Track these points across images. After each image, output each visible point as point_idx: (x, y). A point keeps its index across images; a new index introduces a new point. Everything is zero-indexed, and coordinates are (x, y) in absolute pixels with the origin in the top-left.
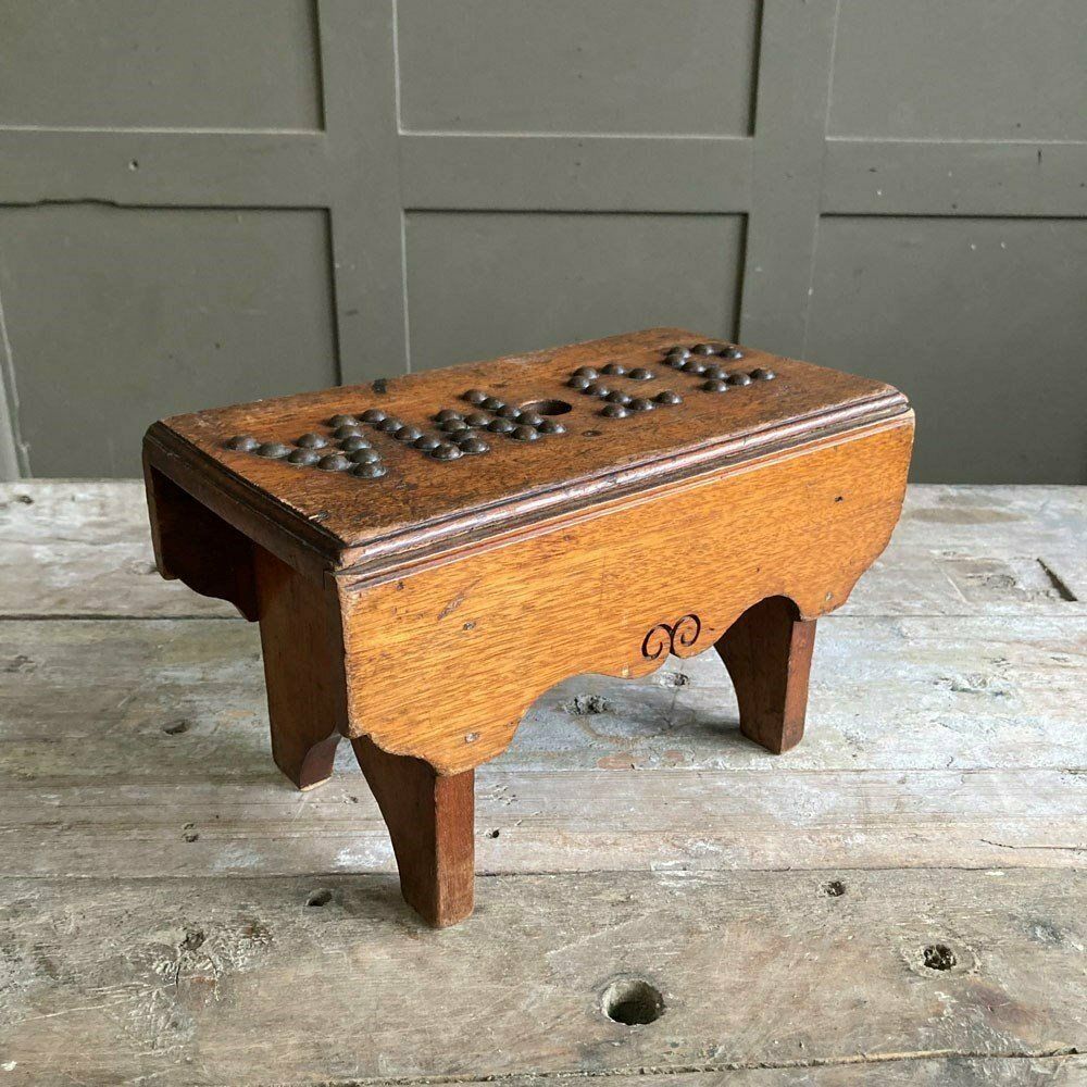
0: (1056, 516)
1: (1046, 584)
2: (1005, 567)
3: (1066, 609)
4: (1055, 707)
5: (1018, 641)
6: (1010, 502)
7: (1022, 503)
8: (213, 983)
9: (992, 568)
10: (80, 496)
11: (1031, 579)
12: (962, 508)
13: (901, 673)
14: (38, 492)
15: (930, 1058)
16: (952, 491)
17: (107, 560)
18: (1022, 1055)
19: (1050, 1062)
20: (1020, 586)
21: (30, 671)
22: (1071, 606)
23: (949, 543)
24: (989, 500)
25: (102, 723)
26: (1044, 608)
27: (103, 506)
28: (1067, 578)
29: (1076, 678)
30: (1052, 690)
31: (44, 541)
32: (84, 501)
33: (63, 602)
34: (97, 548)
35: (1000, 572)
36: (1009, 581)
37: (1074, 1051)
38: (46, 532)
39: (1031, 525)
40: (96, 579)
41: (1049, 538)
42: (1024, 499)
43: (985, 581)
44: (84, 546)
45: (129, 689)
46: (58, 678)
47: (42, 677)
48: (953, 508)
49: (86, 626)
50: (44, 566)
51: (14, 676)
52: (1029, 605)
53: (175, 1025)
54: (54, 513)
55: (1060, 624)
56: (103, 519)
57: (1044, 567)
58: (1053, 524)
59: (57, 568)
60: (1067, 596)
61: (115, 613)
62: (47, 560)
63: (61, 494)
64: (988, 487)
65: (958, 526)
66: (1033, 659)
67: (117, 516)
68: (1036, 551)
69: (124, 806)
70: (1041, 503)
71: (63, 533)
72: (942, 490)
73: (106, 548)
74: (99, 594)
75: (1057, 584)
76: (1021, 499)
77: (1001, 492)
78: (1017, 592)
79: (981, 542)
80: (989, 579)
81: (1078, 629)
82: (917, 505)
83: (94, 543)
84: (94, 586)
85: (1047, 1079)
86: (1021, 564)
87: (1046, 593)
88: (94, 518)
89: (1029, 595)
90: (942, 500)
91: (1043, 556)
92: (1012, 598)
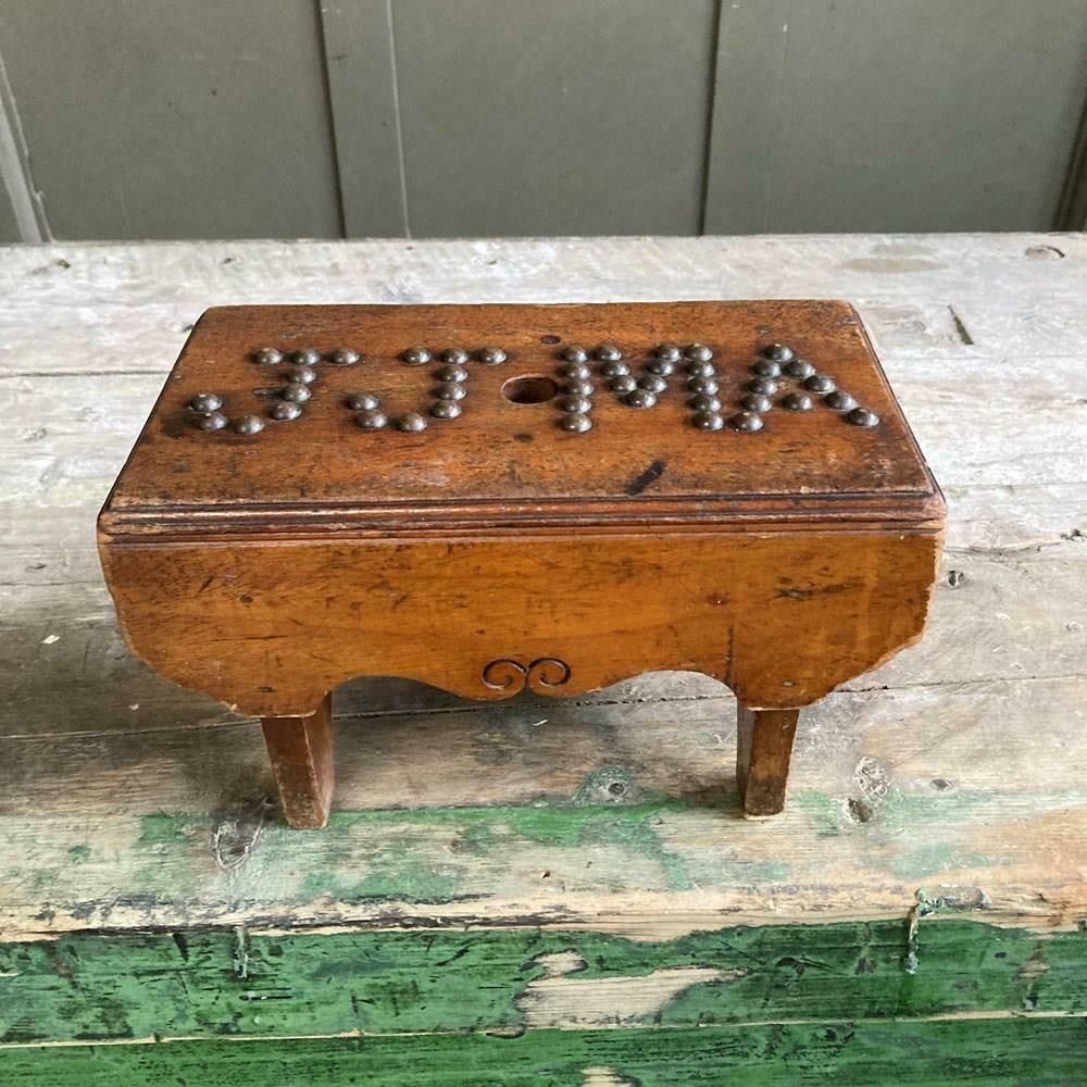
0: (975, 264)
1: (952, 329)
2: (918, 313)
3: (963, 352)
4: (932, 438)
5: (914, 382)
6: (935, 250)
7: (947, 252)
9: (907, 315)
10: (111, 259)
11: (939, 324)
12: (894, 258)
14: (72, 256)
16: (886, 240)
17: (144, 320)
18: (848, 691)
19: (867, 694)
20: (929, 331)
21: (96, 420)
22: (968, 350)
23: (874, 291)
24: (918, 249)
26: (944, 351)
27: (133, 268)
28: (970, 324)
29: (956, 413)
30: (933, 423)
31: (88, 303)
32: (116, 264)
33: (112, 360)
34: (132, 310)
35: (913, 318)
36: (920, 326)
37: (886, 688)
38: (88, 296)
39: (952, 273)
40: (138, 338)
41: (963, 286)
42: (951, 248)
43: (899, 327)
44: (123, 308)
46: (119, 426)
47: (106, 425)
48: (885, 257)
49: (134, 380)
50: (91, 327)
51: (83, 425)
52: (932, 349)
54: (92, 277)
55: (954, 366)
56: (134, 281)
57: (952, 312)
58: (970, 272)
59: (102, 329)
60: (967, 340)
61: (158, 369)
62: (91, 322)
63: (94, 258)
64: (919, 235)
65: (885, 275)
66: (922, 397)
67: (146, 279)
68: (947, 298)
70: (964, 251)
71: (103, 295)
72: (879, 239)
73: (140, 309)
74: (142, 352)
75: (961, 329)
76: (945, 247)
77: (931, 240)
78: (923, 336)
79: (903, 291)
80: (902, 325)
81: (968, 369)
82: (854, 256)
83: (129, 305)
84: (136, 344)
85: (862, 706)
86: (933, 311)
87: (951, 338)
88: (127, 281)
89: (935, 340)
90: (877, 249)
91: (953, 303)
92: (919, 342)
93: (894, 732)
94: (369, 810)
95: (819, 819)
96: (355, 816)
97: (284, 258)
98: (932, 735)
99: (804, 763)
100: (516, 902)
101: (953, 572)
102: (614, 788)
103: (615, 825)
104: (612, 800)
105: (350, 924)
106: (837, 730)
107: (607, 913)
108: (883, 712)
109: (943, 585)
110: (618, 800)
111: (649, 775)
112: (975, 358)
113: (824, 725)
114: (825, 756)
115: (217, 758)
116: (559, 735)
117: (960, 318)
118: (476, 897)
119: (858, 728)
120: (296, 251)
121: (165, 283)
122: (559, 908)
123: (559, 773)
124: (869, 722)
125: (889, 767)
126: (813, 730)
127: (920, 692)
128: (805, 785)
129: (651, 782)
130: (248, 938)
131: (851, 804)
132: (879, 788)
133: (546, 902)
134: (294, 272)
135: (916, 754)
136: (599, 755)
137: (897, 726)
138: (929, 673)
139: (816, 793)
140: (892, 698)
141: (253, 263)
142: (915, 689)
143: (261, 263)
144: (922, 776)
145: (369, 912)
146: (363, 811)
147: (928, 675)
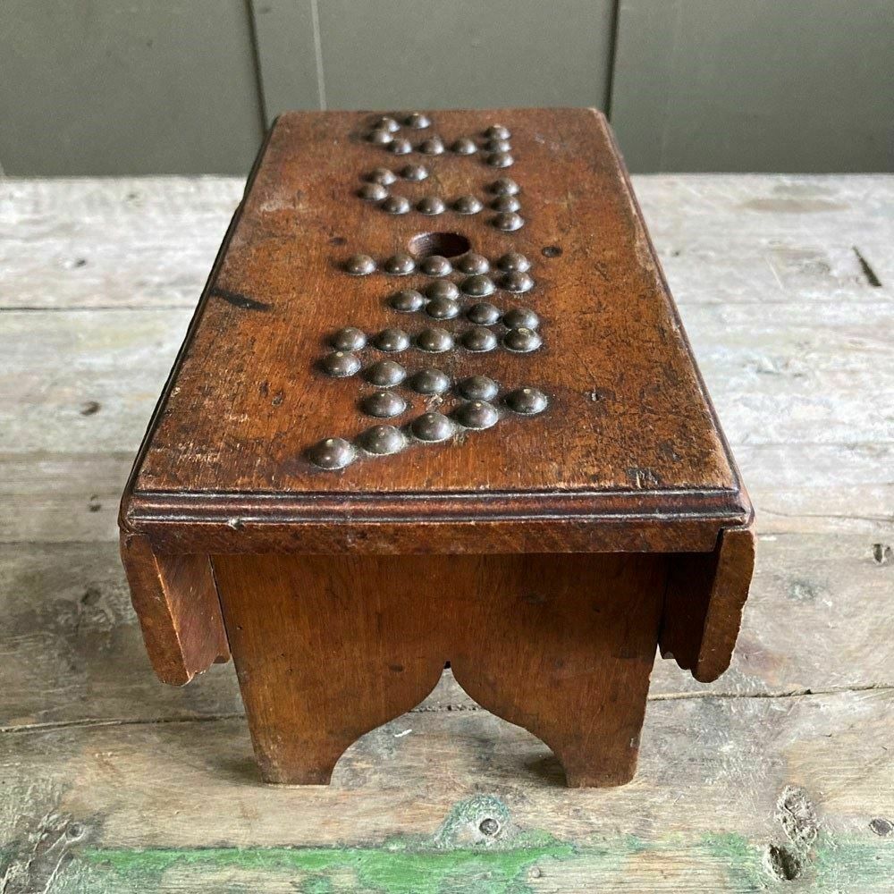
0: (877, 205)
1: (857, 271)
2: (823, 254)
3: (872, 295)
4: (844, 387)
5: (823, 326)
6: (836, 192)
7: (848, 193)
8: (106, 634)
9: (811, 255)
10: (18, 194)
11: (845, 265)
12: (795, 198)
13: (715, 356)
15: (688, 698)
16: (786, 180)
17: (38, 256)
18: (765, 696)
19: (787, 701)
20: (835, 273)
22: (877, 292)
23: (777, 231)
24: (819, 190)
25: (27, 406)
26: (852, 294)
27: (37, 204)
28: (876, 265)
29: (868, 360)
30: (844, 371)
32: (21, 201)
34: (28, 245)
35: (818, 259)
36: (825, 267)
37: (809, 692)
39: (855, 214)
40: (28, 273)
41: (867, 226)
42: (851, 188)
43: (803, 268)
44: (19, 243)
45: (51, 375)
48: (785, 198)
49: (17, 318)
52: (839, 291)
53: (73, 668)
55: (863, 310)
56: (37, 217)
57: (858, 254)
58: (873, 213)
60: (874, 281)
61: (42, 306)
64: (819, 177)
65: (787, 216)
66: (833, 342)
67: (47, 214)
68: (852, 238)
69: (38, 480)
70: (865, 192)
72: (778, 180)
73: (38, 244)
74: (29, 288)
75: (868, 271)
76: (849, 189)
77: (831, 181)
78: (830, 278)
79: (804, 230)
80: (807, 266)
81: (878, 313)
82: (754, 195)
83: (27, 240)
84: (26, 280)
85: (782, 716)
86: (838, 252)
87: (857, 279)
88: (27, 216)
89: (840, 282)
90: (779, 189)
91: (858, 244)
92: (825, 284)
93: (823, 752)
94: (190, 848)
95: (734, 873)
96: (172, 855)
97: (186, 195)
98: (867, 756)
99: (715, 793)
101: (878, 546)
102: (484, 827)
103: (485, 877)
104: (483, 842)
106: (753, 749)
108: (807, 725)
109: (868, 561)
110: (490, 841)
111: (528, 808)
112: (885, 301)
113: (738, 742)
114: (740, 785)
115: (21, 771)
116: (424, 750)
117: (870, 260)
119: (777, 747)
120: (199, 188)
121: (65, 218)
123: (419, 803)
124: (791, 740)
125: (817, 802)
126: (726, 748)
127: (849, 699)
128: (717, 826)
129: (531, 817)
131: (773, 851)
132: (807, 830)
134: (195, 208)
135: (851, 783)
136: (470, 779)
137: (824, 743)
138: (859, 673)
139: (731, 836)
140: (817, 706)
141: (156, 199)
142: (843, 694)
143: (163, 199)
144: (859, 815)
146: (181, 850)
147: (856, 677)
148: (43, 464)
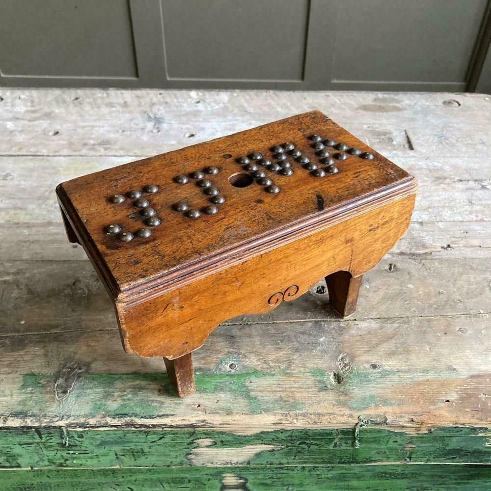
0: (419, 109)
1: (405, 142)
2: (390, 133)
3: (408, 154)
6: (402, 101)
7: (407, 102)
8: (84, 297)
9: (385, 134)
10: (22, 96)
11: (399, 139)
12: (383, 104)
14: (5, 94)
15: (309, 322)
16: (380, 95)
17: (36, 129)
19: (346, 323)
20: (394, 143)
21: (12, 179)
22: (411, 153)
23: (372, 121)
24: (394, 100)
25: (40, 201)
26: (400, 153)
27: (32, 102)
28: (413, 140)
31: (10, 120)
32: (24, 100)
33: (20, 149)
34: (32, 123)
35: (388, 136)
36: (391, 140)
37: (355, 320)
38: (11, 115)
39: (407, 114)
40: (33, 138)
41: (413, 120)
42: (409, 99)
43: (381, 140)
44: (26, 122)
45: (49, 187)
46: (22, 182)
47: (16, 182)
48: (378, 104)
49: (31, 160)
50: (11, 132)
51: (6, 182)
52: (394, 152)
53: (73, 310)
54: (13, 106)
55: (404, 161)
56: (33, 109)
57: (406, 134)
58: (416, 113)
59: (16, 133)
60: (411, 148)
61: (41, 154)
62: (12, 129)
63: (14, 96)
64: (396, 93)
65: (377, 114)
67: (37, 108)
68: (405, 126)
69: (51, 235)
70: (415, 101)
71: (17, 116)
72: (376, 95)
73: (36, 123)
74: (34, 145)
75: (409, 142)
76: (408, 100)
78: (392, 145)
79: (384, 121)
80: (383, 139)
81: (409, 163)
82: (364, 103)
83: (30, 121)
84: (32, 141)
85: (344, 328)
86: (397, 133)
87: (404, 146)
88: (29, 108)
89: (396, 147)
90: (375, 100)
91: (407, 128)
92: (390, 148)
93: (357, 341)
94: (123, 374)
95: (319, 382)
96: (117, 376)
97: (102, 98)
98: (373, 343)
99: (316, 355)
100: (185, 418)
101: (391, 264)
102: (231, 366)
103: (231, 383)
104: (230, 371)
105: (112, 426)
106: (332, 340)
107: (224, 424)
108: (353, 332)
109: (386, 270)
110: (233, 371)
111: (247, 360)
112: (414, 157)
113: (326, 338)
114: (325, 352)
115: (58, 348)
116: (210, 340)
117: (411, 137)
118: (167, 415)
119: (340, 339)
120: (108, 94)
121: (46, 110)
122: (203, 421)
123: (208, 358)
124: (346, 337)
125: (353, 358)
126: (321, 340)
127: (370, 322)
128: (315, 366)
129: (248, 363)
130: (68, 432)
131: (335, 375)
132: (347, 367)
133: (198, 419)
134: (107, 105)
135: (366, 352)
136: (226, 350)
137: (358, 338)
138: (375, 313)
139: (320, 370)
140: (358, 325)
141: (88, 100)
142: (368, 321)
143: (91, 100)
144: (367, 362)
145: (120, 422)
146: (120, 374)
147: (374, 314)
148: (51, 228)
